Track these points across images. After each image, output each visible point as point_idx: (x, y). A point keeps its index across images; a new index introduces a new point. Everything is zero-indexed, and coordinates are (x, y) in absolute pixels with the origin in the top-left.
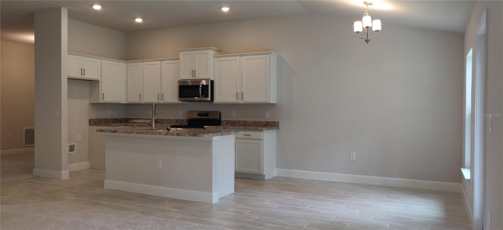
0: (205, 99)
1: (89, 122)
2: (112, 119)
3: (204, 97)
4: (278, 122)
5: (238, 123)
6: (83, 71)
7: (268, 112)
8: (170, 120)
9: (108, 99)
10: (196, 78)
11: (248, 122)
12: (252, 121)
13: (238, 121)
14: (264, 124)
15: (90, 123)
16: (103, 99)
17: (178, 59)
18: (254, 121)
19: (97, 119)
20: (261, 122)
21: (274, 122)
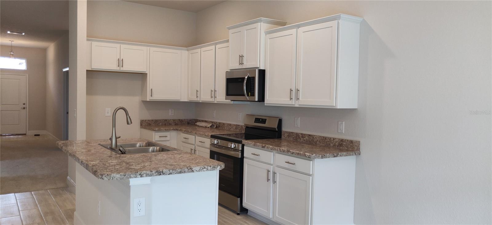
0: (251, 98)
1: (141, 123)
2: (174, 120)
3: (250, 96)
4: (359, 143)
5: (302, 137)
6: (120, 62)
7: (344, 122)
8: (230, 125)
9: (158, 96)
10: (244, 67)
11: (315, 137)
12: (320, 136)
13: (302, 134)
14: (337, 144)
15: (141, 125)
16: (151, 96)
17: (228, 41)
18: (323, 137)
19: (152, 120)
20: (332, 139)
21: (352, 142)
